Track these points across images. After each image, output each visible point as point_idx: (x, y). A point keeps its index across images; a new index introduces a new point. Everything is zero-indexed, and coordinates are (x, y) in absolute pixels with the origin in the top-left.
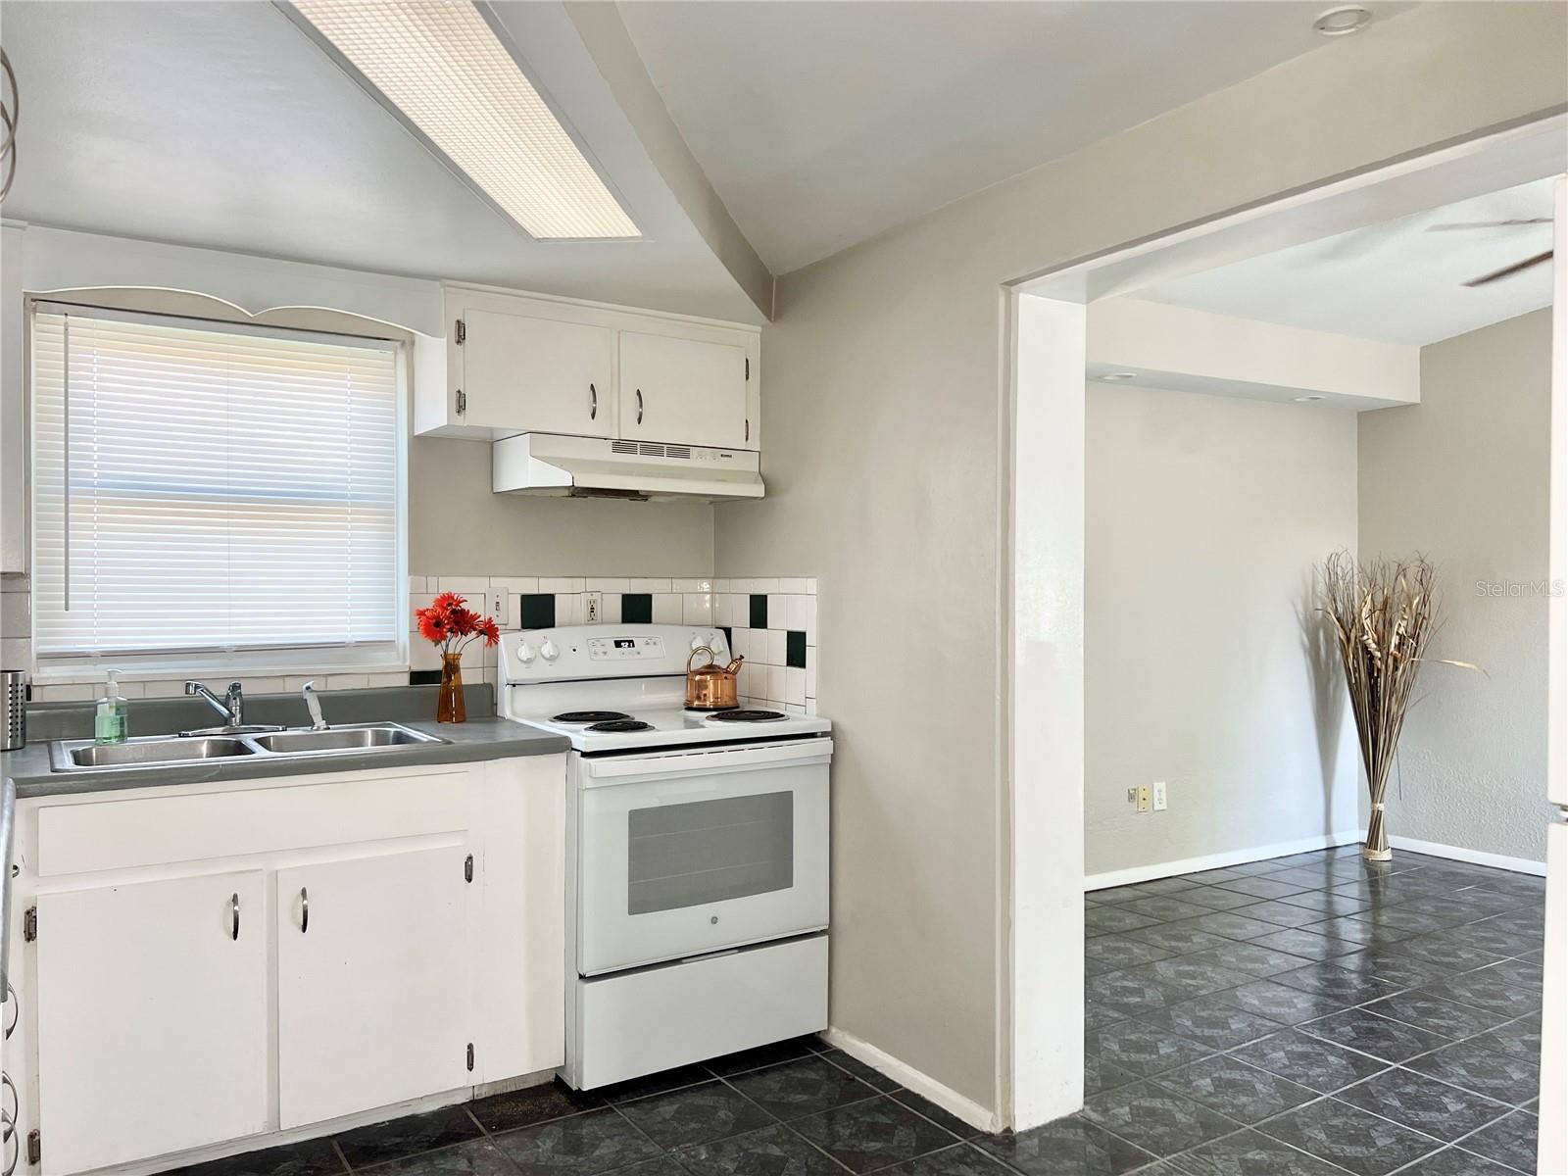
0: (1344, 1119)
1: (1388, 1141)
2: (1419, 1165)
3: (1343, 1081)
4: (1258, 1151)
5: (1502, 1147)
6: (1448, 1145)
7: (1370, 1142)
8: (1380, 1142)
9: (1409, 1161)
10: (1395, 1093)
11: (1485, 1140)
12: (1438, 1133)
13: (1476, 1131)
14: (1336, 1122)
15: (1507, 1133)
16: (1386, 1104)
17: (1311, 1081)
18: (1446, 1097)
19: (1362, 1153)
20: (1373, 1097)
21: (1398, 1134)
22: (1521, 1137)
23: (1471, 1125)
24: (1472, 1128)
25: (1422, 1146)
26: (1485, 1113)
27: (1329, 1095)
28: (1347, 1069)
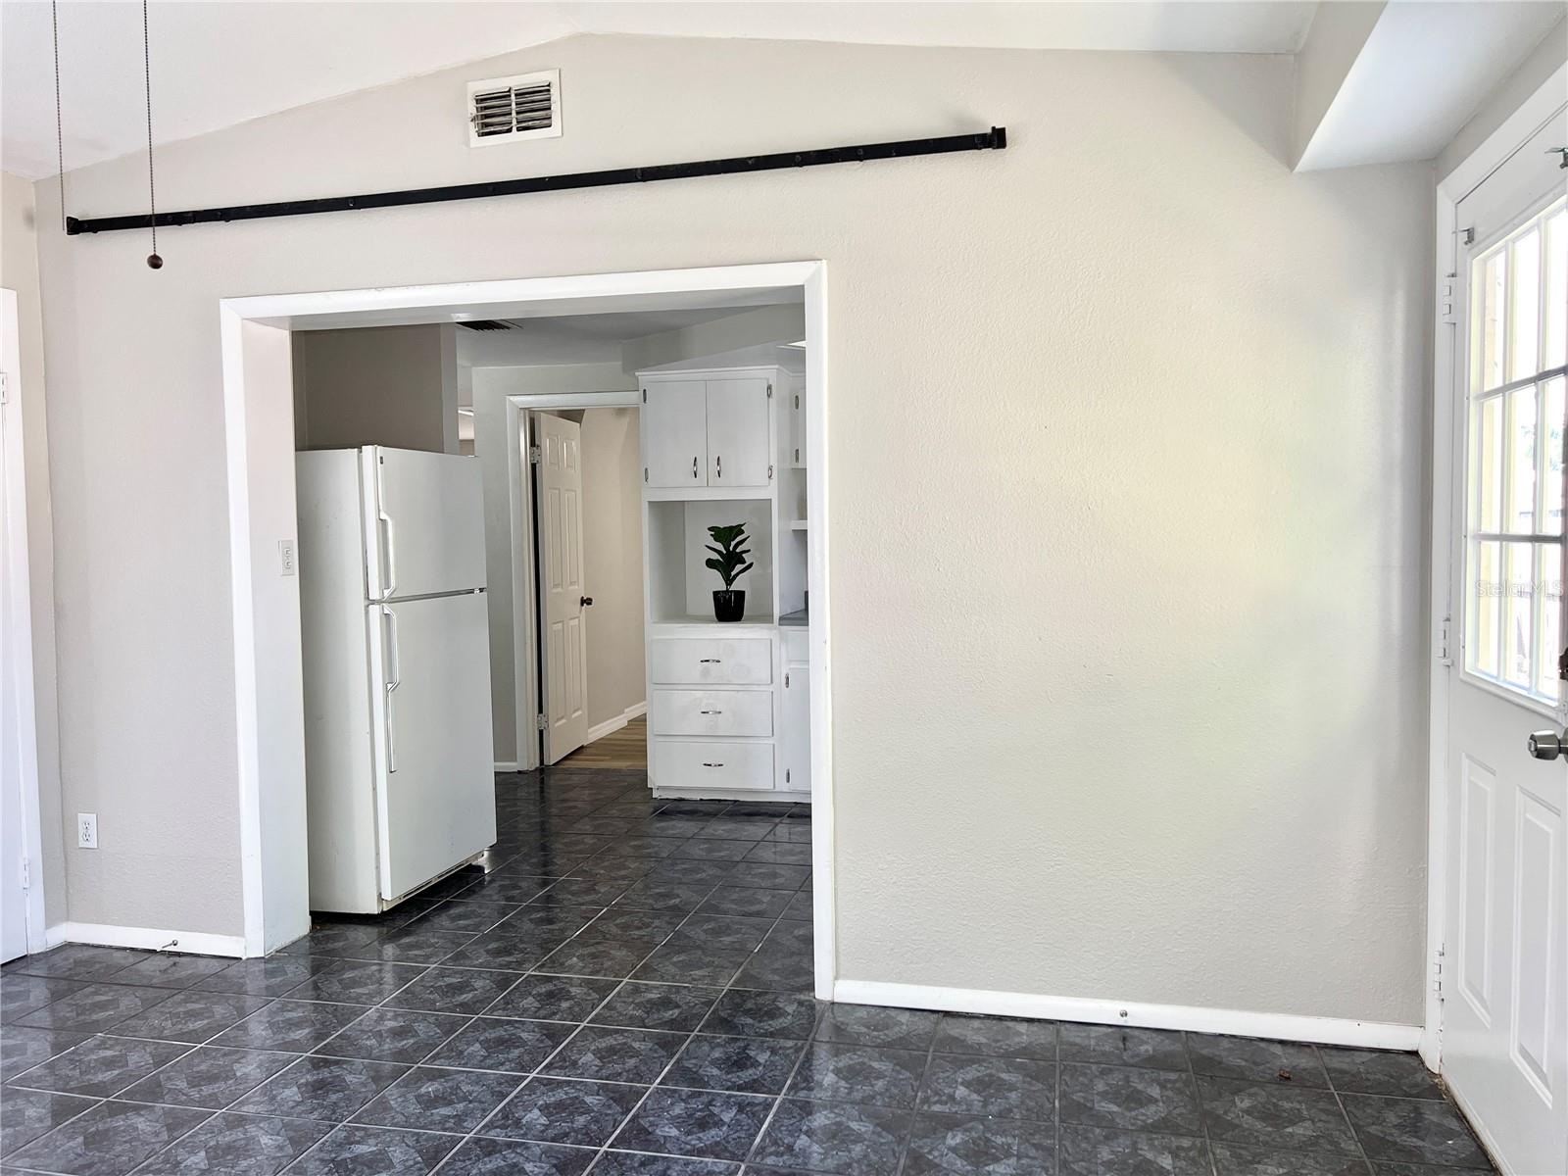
0: (627, 1067)
1: (583, 1060)
2: (555, 1047)
3: (648, 1108)
4: (674, 1016)
5: (488, 1086)
6: (533, 1075)
7: (597, 1052)
8: (590, 1057)
9: (563, 1048)
10: (593, 1111)
11: (504, 1088)
12: (545, 1082)
13: (512, 1095)
14: (631, 1062)
15: (483, 1103)
16: (598, 1095)
17: (677, 1095)
18: (543, 1125)
19: (600, 1043)
20: (612, 1098)
21: (578, 1069)
22: (470, 1102)
23: (516, 1101)
24: (516, 1097)
25: (557, 1065)
26: (503, 1119)
27: (652, 1087)
28: (652, 1124)
